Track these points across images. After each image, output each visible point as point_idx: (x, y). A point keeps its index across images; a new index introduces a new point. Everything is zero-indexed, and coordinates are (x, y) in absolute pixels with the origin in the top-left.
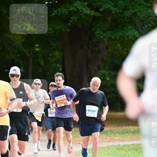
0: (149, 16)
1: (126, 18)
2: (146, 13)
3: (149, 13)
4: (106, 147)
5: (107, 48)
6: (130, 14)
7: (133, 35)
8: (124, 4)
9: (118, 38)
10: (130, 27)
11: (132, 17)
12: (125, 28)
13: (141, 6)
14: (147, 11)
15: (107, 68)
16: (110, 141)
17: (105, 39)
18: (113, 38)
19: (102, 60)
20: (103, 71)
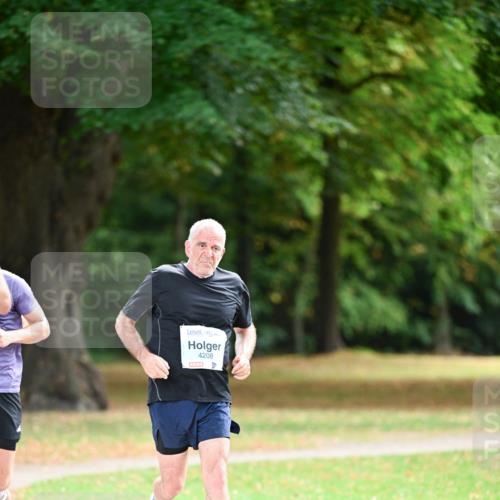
0: (249, 59)
1: (175, 65)
2: (239, 50)
3: (249, 50)
4: (112, 474)
5: (115, 158)
6: (189, 51)
7: (197, 118)
8: (172, 21)
9: (150, 125)
10: (188, 92)
11: (196, 62)
12: (173, 96)
13: (223, 27)
14: (243, 41)
15: (115, 222)
16: (124, 456)
17: (108, 131)
18: (136, 127)
19: (101, 198)
20: (102, 234)
